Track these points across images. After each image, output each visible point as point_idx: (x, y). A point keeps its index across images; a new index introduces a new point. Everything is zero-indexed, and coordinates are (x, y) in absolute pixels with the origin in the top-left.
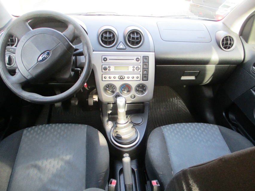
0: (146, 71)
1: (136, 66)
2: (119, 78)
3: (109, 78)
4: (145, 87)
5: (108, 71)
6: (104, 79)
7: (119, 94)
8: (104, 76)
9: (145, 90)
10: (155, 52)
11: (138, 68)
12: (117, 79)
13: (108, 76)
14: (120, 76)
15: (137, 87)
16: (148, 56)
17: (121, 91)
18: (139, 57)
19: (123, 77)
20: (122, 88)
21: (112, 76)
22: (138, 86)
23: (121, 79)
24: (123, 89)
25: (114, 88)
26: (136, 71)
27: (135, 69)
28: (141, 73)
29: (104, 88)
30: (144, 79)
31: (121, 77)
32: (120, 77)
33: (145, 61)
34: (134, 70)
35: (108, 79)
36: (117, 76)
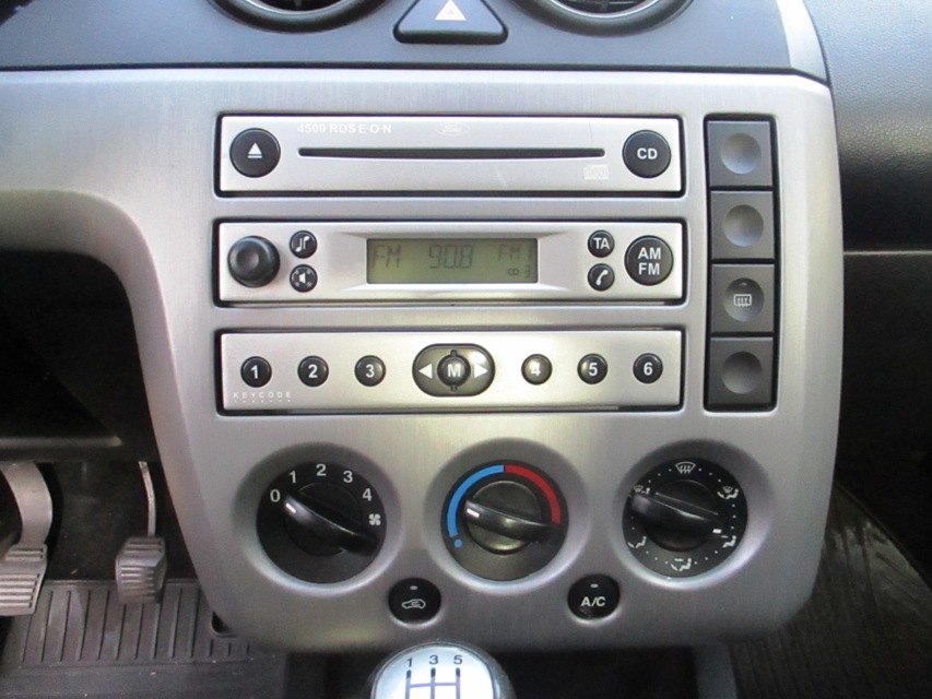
0: (752, 287)
1: (625, 235)
2: (428, 371)
3: (303, 373)
4: (734, 484)
5: (289, 293)
6: (236, 392)
7: (434, 568)
8: (236, 350)
9: (736, 519)
10: (827, 83)
11: (656, 253)
12: (400, 387)
13: (283, 352)
14: (439, 356)
15: (643, 482)
16: (770, 119)
17: (453, 530)
18: (668, 130)
19: (468, 369)
20: (469, 496)
21: (341, 352)
22: (660, 471)
23: (455, 386)
24: (473, 512)
25: (367, 495)
26: (624, 284)
27: (616, 261)
28: (694, 313)
29: (242, 495)
30: (736, 385)
31: (455, 370)
32: (441, 371)
33: (736, 167)
34: (600, 278)
35: (284, 388)
36: (399, 352)
